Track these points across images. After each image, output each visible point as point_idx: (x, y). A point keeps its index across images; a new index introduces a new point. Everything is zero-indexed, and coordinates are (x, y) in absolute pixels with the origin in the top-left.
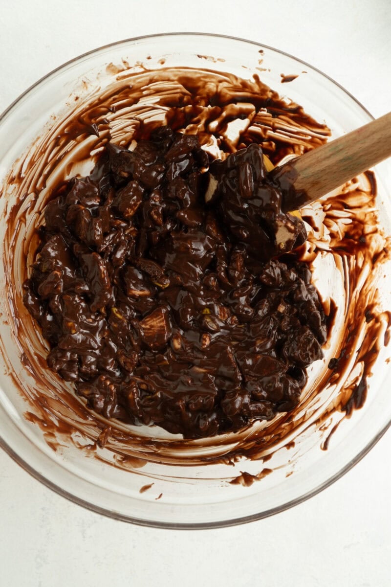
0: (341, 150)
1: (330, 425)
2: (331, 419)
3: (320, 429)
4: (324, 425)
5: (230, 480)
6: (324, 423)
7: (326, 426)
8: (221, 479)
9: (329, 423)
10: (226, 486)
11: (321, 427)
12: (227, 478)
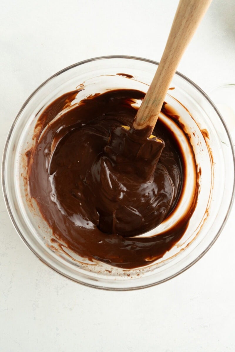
0: (149, 100)
1: (78, 86)
2: (77, 88)
3: (83, 85)
4: (81, 87)
5: (132, 78)
6: (80, 88)
7: (80, 86)
8: (136, 80)
9: (78, 87)
10: (135, 76)
11: (82, 86)
12: (134, 80)
